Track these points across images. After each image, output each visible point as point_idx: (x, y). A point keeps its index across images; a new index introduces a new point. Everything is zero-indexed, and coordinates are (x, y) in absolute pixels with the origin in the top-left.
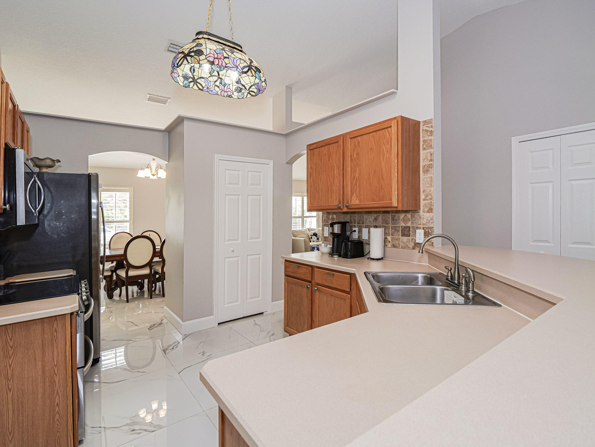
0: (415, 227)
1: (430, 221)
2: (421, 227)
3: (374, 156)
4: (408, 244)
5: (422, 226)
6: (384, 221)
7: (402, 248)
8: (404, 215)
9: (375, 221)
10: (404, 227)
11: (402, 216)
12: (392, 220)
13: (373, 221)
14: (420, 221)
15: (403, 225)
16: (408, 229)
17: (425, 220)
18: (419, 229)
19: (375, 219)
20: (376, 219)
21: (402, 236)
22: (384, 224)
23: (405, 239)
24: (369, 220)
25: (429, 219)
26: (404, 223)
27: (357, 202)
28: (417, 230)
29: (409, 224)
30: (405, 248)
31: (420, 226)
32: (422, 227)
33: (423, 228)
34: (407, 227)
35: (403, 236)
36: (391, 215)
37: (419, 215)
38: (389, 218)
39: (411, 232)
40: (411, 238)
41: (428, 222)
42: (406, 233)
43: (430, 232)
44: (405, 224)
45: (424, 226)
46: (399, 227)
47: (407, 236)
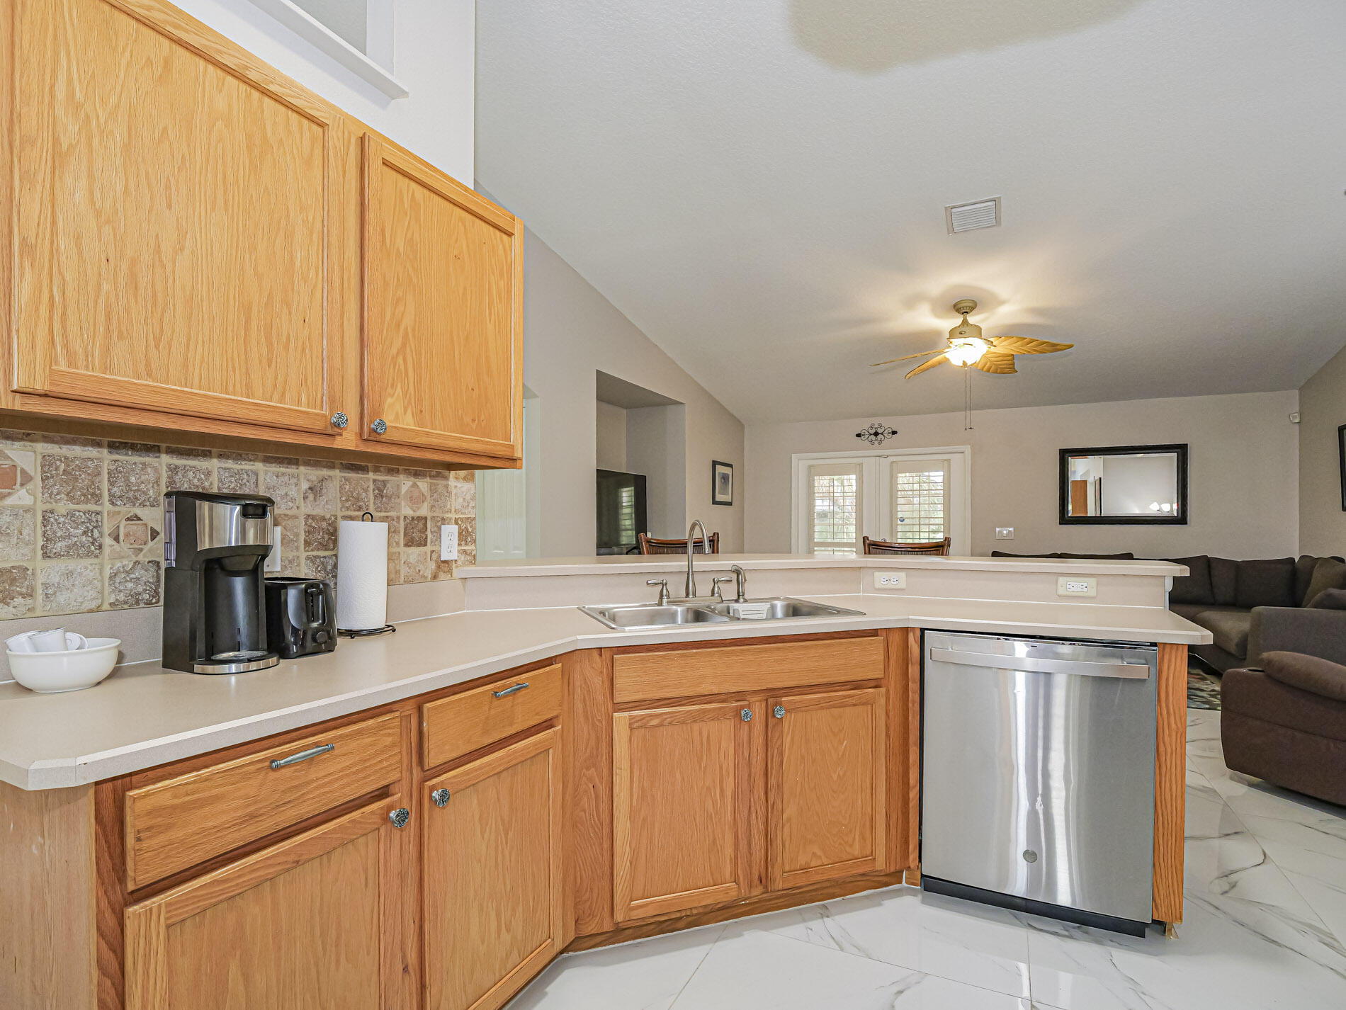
0: (439, 519)
1: (469, 503)
2: (451, 519)
3: (465, 289)
4: (421, 567)
5: (453, 516)
6: (347, 500)
7: (406, 582)
8: (411, 483)
9: (311, 497)
10: (413, 518)
11: (405, 483)
12: (376, 497)
13: (305, 498)
14: (449, 503)
15: (407, 511)
16: (421, 525)
17: (461, 500)
18: (448, 524)
19: (310, 488)
20: (315, 490)
21: (406, 545)
22: (348, 509)
23: (414, 552)
24: (286, 494)
25: (468, 497)
26: (412, 509)
27: (408, 422)
28: (442, 526)
29: (424, 511)
30: (412, 582)
31: (449, 515)
32: (454, 519)
33: (456, 523)
34: (419, 519)
35: (410, 546)
36: (374, 481)
37: (447, 486)
38: (366, 490)
39: (429, 533)
40: (429, 548)
41: (465, 504)
42: (416, 535)
43: (470, 530)
44: (414, 511)
45: (457, 517)
46: (398, 518)
47: (419, 545)
